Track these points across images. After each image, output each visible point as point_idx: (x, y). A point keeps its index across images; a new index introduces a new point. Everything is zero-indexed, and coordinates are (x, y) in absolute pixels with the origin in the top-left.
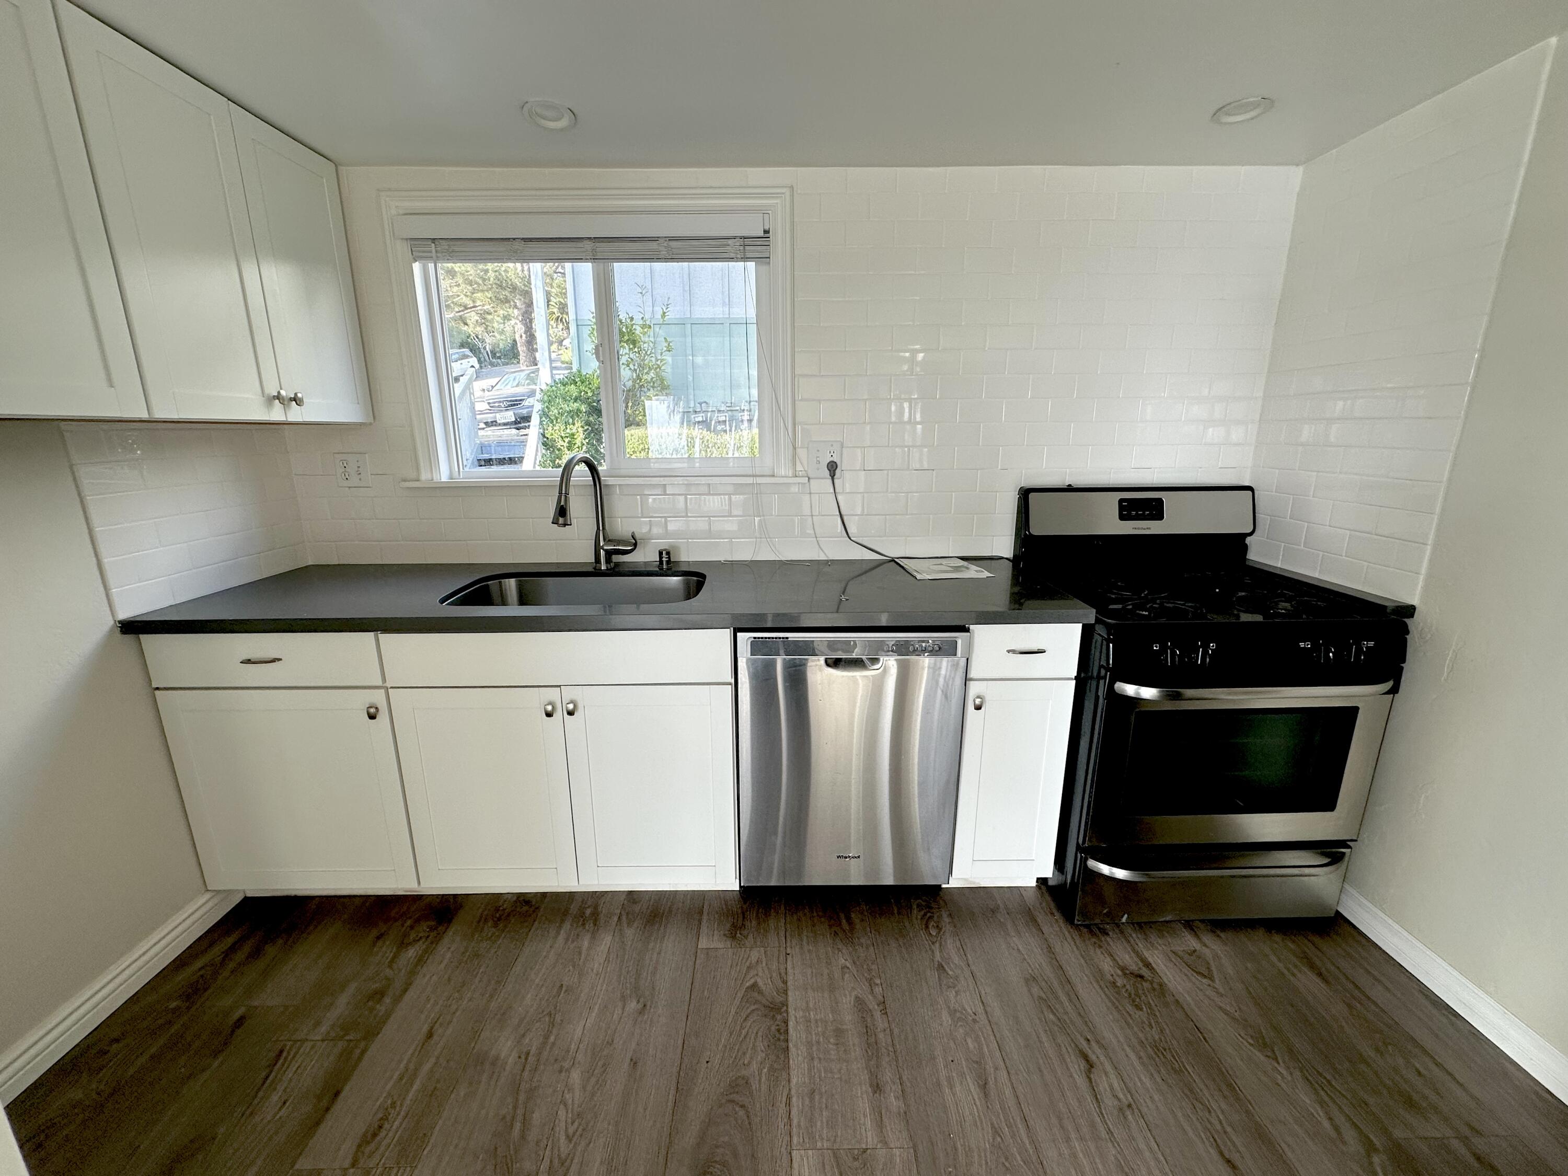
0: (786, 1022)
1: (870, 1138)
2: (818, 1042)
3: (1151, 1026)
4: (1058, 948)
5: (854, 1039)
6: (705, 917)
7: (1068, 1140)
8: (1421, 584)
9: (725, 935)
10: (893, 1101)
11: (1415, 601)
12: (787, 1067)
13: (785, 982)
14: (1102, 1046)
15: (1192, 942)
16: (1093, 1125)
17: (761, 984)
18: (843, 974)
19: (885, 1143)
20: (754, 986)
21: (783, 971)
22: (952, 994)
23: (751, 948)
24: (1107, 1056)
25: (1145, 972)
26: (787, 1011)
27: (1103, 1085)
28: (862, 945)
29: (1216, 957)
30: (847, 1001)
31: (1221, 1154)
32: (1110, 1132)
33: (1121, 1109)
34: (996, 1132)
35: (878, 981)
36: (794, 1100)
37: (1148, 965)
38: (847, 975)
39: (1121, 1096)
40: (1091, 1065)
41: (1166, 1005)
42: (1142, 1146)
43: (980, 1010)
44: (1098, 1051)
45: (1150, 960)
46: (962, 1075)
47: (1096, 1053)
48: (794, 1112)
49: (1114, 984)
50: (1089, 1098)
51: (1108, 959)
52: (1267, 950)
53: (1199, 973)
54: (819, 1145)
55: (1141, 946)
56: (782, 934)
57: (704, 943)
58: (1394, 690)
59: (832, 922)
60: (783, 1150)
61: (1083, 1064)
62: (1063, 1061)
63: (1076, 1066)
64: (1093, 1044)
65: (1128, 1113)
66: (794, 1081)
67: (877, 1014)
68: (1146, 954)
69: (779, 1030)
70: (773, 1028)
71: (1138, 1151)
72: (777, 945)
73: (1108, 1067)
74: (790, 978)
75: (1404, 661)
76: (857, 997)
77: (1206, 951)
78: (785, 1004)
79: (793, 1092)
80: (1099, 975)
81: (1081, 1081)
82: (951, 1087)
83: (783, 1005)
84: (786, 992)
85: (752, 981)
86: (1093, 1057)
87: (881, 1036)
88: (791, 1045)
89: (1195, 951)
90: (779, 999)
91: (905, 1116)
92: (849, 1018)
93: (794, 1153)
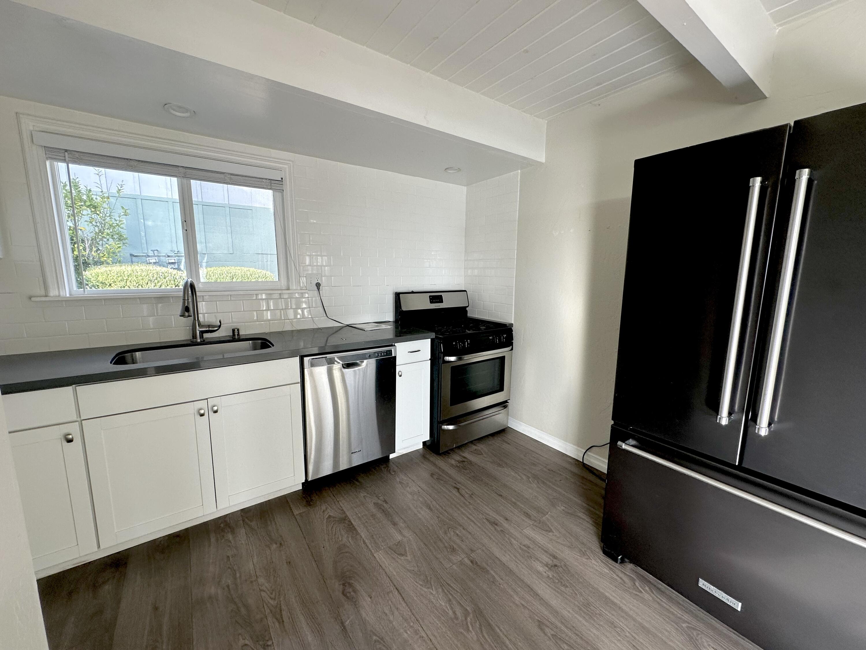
0: (350, 521)
1: (399, 538)
2: (366, 522)
3: (471, 473)
4: (437, 463)
5: (379, 515)
6: (291, 504)
7: (459, 509)
8: (513, 317)
9: (305, 506)
10: (402, 525)
11: (513, 322)
12: (357, 533)
13: (343, 510)
14: (459, 483)
15: (474, 447)
16: (464, 503)
17: (332, 514)
18: (365, 499)
19: (404, 537)
20: (330, 517)
21: (340, 508)
22: (408, 489)
23: (320, 505)
24: (462, 485)
25: (464, 459)
26: (348, 518)
27: (463, 492)
28: (368, 487)
29: (482, 449)
30: (371, 506)
31: (498, 494)
32: (469, 503)
33: (470, 496)
34: (438, 517)
35: (380, 495)
36: (366, 541)
37: (464, 457)
38: (367, 498)
39: (469, 493)
40: (458, 489)
41: (473, 466)
42: (479, 502)
43: (419, 489)
44: (459, 485)
45: (465, 456)
46: (421, 508)
47: (459, 486)
48: (368, 544)
49: (457, 466)
50: (461, 497)
51: (453, 460)
52: (494, 442)
53: (479, 454)
54: (382, 548)
55: (461, 453)
56: (332, 495)
57: (296, 512)
58: (512, 349)
59: (352, 484)
60: (370, 556)
61: (456, 490)
62: (450, 491)
63: (455, 492)
64: (457, 483)
65: (473, 496)
66: (363, 536)
67: (385, 505)
68: (463, 455)
69: (349, 525)
70: (346, 525)
71: (478, 503)
72: (332, 500)
73: (463, 487)
74: (344, 508)
75: (513, 340)
76: (374, 503)
77: (479, 448)
78: (346, 516)
79: (365, 539)
80: (452, 465)
81: (457, 494)
82: (420, 513)
83: (346, 517)
84: (345, 513)
85: (327, 515)
86: (458, 487)
87: (389, 510)
88: (356, 527)
89: (476, 449)
90: (344, 516)
91: (408, 527)
92: (374, 510)
93: (375, 555)
